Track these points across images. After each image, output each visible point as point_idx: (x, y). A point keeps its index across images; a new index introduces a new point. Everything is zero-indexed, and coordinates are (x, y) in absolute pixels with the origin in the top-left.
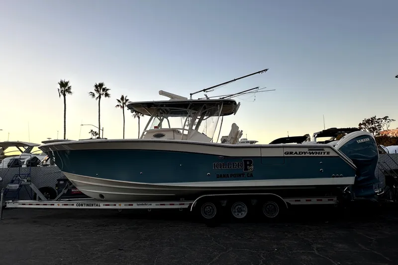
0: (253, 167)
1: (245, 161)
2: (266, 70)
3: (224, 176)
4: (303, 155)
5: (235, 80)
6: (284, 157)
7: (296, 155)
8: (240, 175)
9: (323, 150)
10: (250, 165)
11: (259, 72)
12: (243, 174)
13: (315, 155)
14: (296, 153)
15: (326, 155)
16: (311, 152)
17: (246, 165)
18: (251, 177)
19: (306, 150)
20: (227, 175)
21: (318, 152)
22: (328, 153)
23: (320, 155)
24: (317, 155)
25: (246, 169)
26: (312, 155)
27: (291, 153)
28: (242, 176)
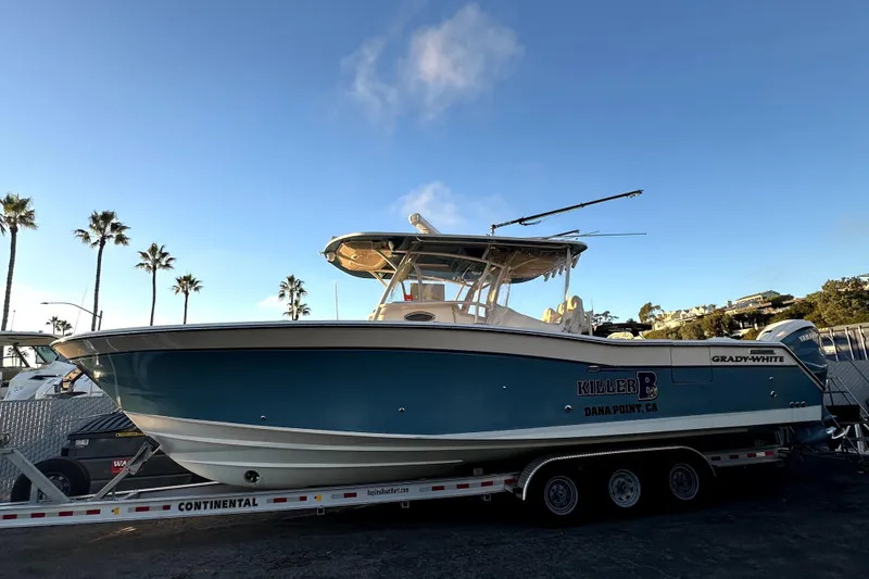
0: (656, 389)
1: (642, 376)
2: (640, 192)
3: (601, 410)
4: (743, 363)
5: (582, 205)
6: (712, 367)
7: (731, 363)
8: (632, 409)
9: (772, 352)
10: (651, 385)
11: (627, 195)
12: (639, 406)
13: (761, 363)
14: (731, 359)
15: (778, 363)
16: (755, 356)
17: (643, 386)
18: (652, 411)
19: (747, 352)
20: (607, 408)
21: (765, 356)
22: (781, 359)
23: (770, 363)
24: (765, 363)
25: (644, 394)
26: (756, 363)
27: (723, 359)
28: (636, 410)
